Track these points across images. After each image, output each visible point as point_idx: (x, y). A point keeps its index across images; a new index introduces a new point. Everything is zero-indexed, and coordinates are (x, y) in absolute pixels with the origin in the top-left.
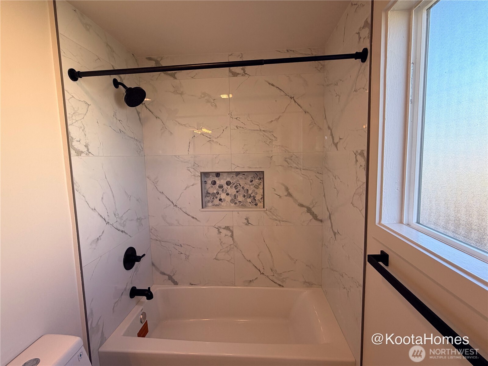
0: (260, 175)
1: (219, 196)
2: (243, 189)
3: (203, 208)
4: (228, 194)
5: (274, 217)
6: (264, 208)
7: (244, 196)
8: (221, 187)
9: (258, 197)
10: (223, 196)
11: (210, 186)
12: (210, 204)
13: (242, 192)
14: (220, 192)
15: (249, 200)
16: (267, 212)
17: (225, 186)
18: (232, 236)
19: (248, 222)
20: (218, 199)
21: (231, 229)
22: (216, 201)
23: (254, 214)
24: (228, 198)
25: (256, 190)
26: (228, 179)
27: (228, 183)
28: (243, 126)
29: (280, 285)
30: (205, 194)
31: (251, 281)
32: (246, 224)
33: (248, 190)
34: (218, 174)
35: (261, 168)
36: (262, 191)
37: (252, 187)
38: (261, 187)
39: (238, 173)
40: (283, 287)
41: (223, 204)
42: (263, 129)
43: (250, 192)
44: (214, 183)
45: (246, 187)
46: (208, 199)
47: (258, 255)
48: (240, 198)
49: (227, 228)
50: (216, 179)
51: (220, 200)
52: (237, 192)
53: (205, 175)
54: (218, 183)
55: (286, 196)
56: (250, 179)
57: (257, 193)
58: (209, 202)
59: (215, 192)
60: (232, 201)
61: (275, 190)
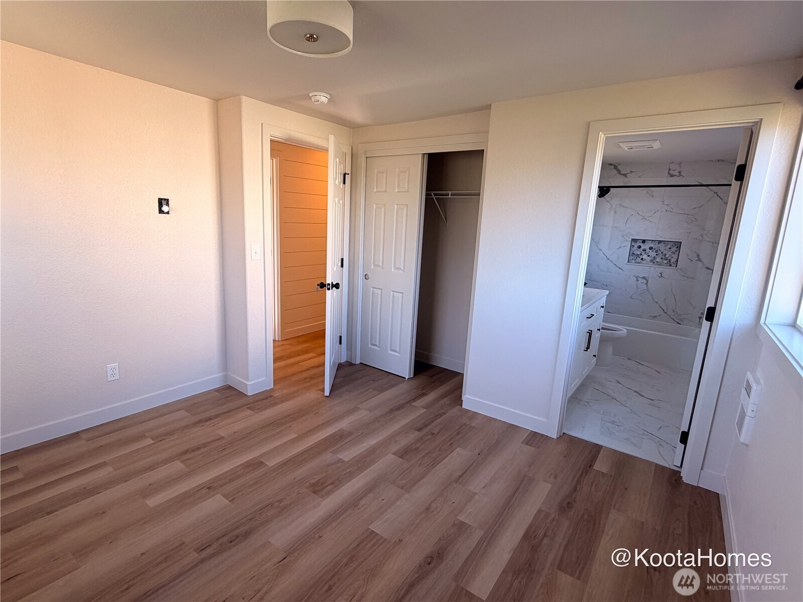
0: (678, 245)
1: (641, 257)
2: (662, 253)
3: (628, 262)
4: (649, 256)
5: (683, 274)
6: (676, 267)
7: (662, 258)
8: (644, 250)
9: (673, 260)
10: (645, 257)
11: (636, 249)
12: (633, 261)
13: (661, 256)
14: (643, 254)
15: (665, 262)
16: (679, 270)
17: (648, 250)
18: (647, 284)
19: (661, 275)
20: (640, 258)
21: (647, 279)
22: (639, 260)
23: (667, 271)
24: (649, 259)
25: (673, 255)
26: (652, 246)
27: (651, 248)
28: (671, 210)
29: (678, 323)
30: (632, 254)
31: (655, 317)
32: (660, 277)
33: (665, 255)
34: (644, 241)
35: (679, 239)
36: (677, 256)
37: (669, 252)
38: (677, 253)
39: (660, 242)
40: (680, 324)
41: (643, 262)
42: (686, 213)
43: (667, 256)
44: (640, 247)
45: (665, 252)
46: (633, 257)
47: (665, 299)
48: (658, 259)
49: (644, 278)
50: (642, 244)
51: (642, 259)
52: (657, 255)
53: (634, 240)
54: (642, 248)
55: (697, 260)
56: (669, 247)
57: (672, 257)
58: (633, 259)
59: (639, 253)
60: (651, 261)
61: (688, 255)
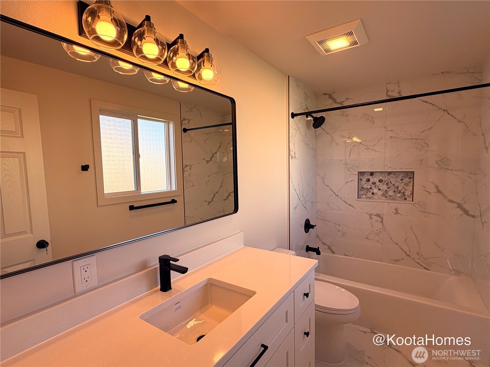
0: (410, 175)
1: (371, 191)
2: (394, 185)
3: (358, 198)
4: (379, 190)
5: (423, 210)
6: (413, 201)
7: (395, 192)
8: (374, 183)
9: (408, 193)
10: (375, 191)
11: (364, 183)
12: (364, 196)
13: (393, 188)
14: (373, 187)
15: (399, 195)
16: (416, 205)
17: (378, 183)
18: (382, 222)
19: (397, 211)
20: (371, 193)
21: (382, 216)
22: (370, 195)
23: (403, 206)
24: (380, 193)
25: (406, 187)
26: (381, 178)
27: (380, 181)
28: (396, 136)
29: (426, 268)
30: (360, 189)
31: (397, 260)
32: (395, 214)
33: (398, 187)
34: (372, 174)
35: (411, 169)
36: (411, 188)
37: (402, 184)
38: (411, 184)
39: (390, 173)
40: (429, 270)
41: (375, 197)
42: (414, 138)
43: (400, 189)
44: (368, 180)
45: (397, 184)
46: (363, 192)
47: (405, 240)
48: (391, 193)
49: (378, 215)
50: (370, 177)
51: (373, 193)
52: (388, 188)
53: (361, 174)
54: (371, 180)
55: (435, 192)
56: (401, 178)
57: (406, 190)
58: (363, 194)
59: (369, 187)
60: (383, 195)
61: (424, 187)
